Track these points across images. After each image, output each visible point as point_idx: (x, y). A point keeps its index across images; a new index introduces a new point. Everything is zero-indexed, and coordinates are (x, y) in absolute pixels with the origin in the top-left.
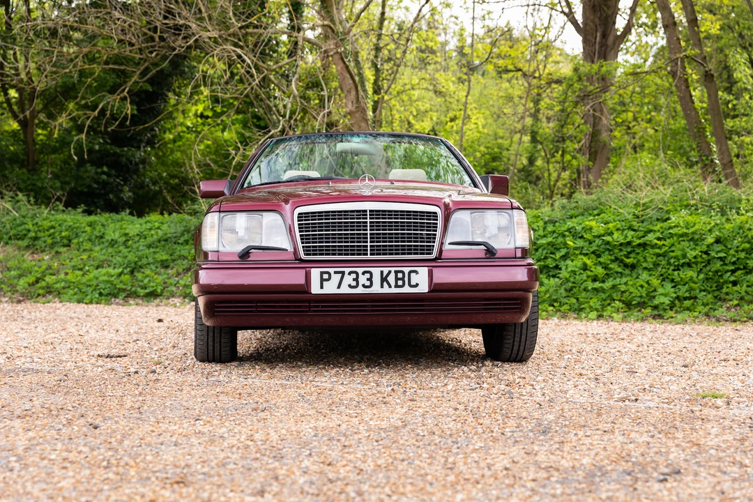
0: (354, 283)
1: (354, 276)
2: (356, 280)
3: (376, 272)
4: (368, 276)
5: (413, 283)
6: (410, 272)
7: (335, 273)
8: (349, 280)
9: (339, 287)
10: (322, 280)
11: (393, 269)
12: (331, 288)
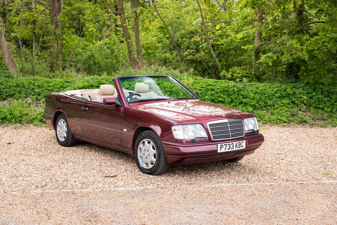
0: (229, 148)
1: (229, 145)
2: (230, 147)
3: (234, 143)
4: (232, 145)
5: (242, 146)
6: (242, 142)
7: (225, 145)
8: (228, 147)
9: (225, 150)
10: (221, 148)
11: (238, 142)
12: (223, 150)
